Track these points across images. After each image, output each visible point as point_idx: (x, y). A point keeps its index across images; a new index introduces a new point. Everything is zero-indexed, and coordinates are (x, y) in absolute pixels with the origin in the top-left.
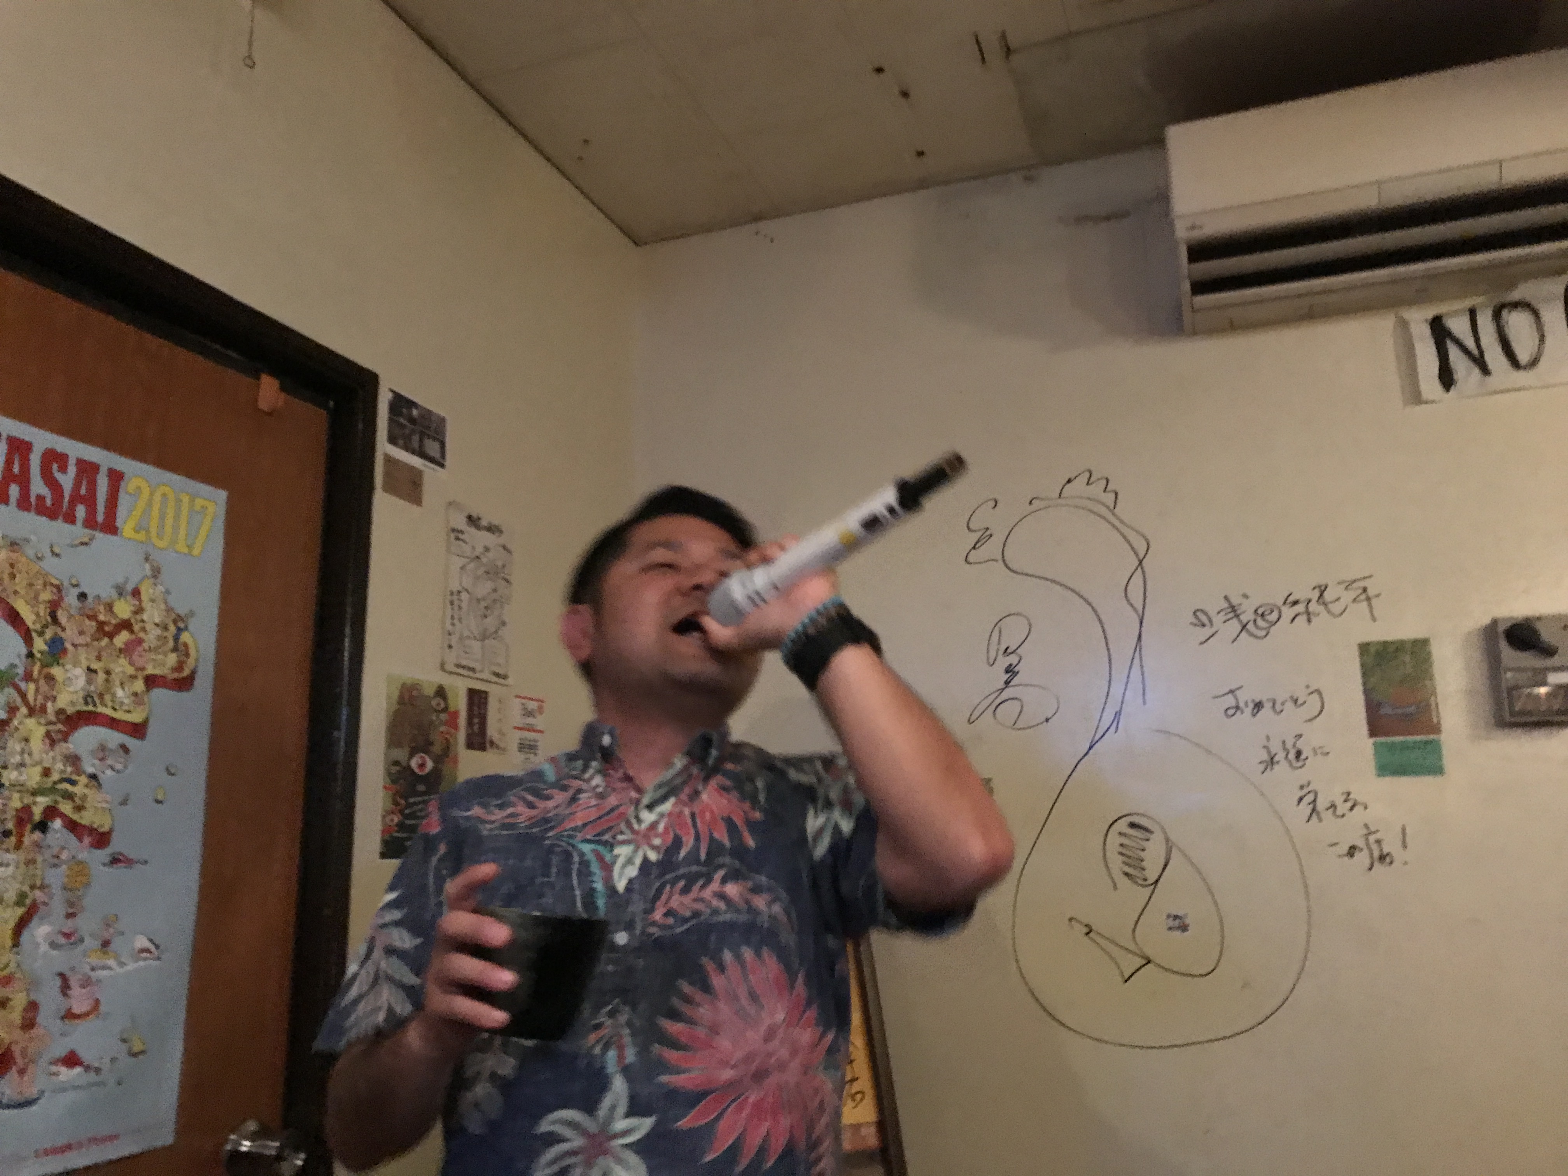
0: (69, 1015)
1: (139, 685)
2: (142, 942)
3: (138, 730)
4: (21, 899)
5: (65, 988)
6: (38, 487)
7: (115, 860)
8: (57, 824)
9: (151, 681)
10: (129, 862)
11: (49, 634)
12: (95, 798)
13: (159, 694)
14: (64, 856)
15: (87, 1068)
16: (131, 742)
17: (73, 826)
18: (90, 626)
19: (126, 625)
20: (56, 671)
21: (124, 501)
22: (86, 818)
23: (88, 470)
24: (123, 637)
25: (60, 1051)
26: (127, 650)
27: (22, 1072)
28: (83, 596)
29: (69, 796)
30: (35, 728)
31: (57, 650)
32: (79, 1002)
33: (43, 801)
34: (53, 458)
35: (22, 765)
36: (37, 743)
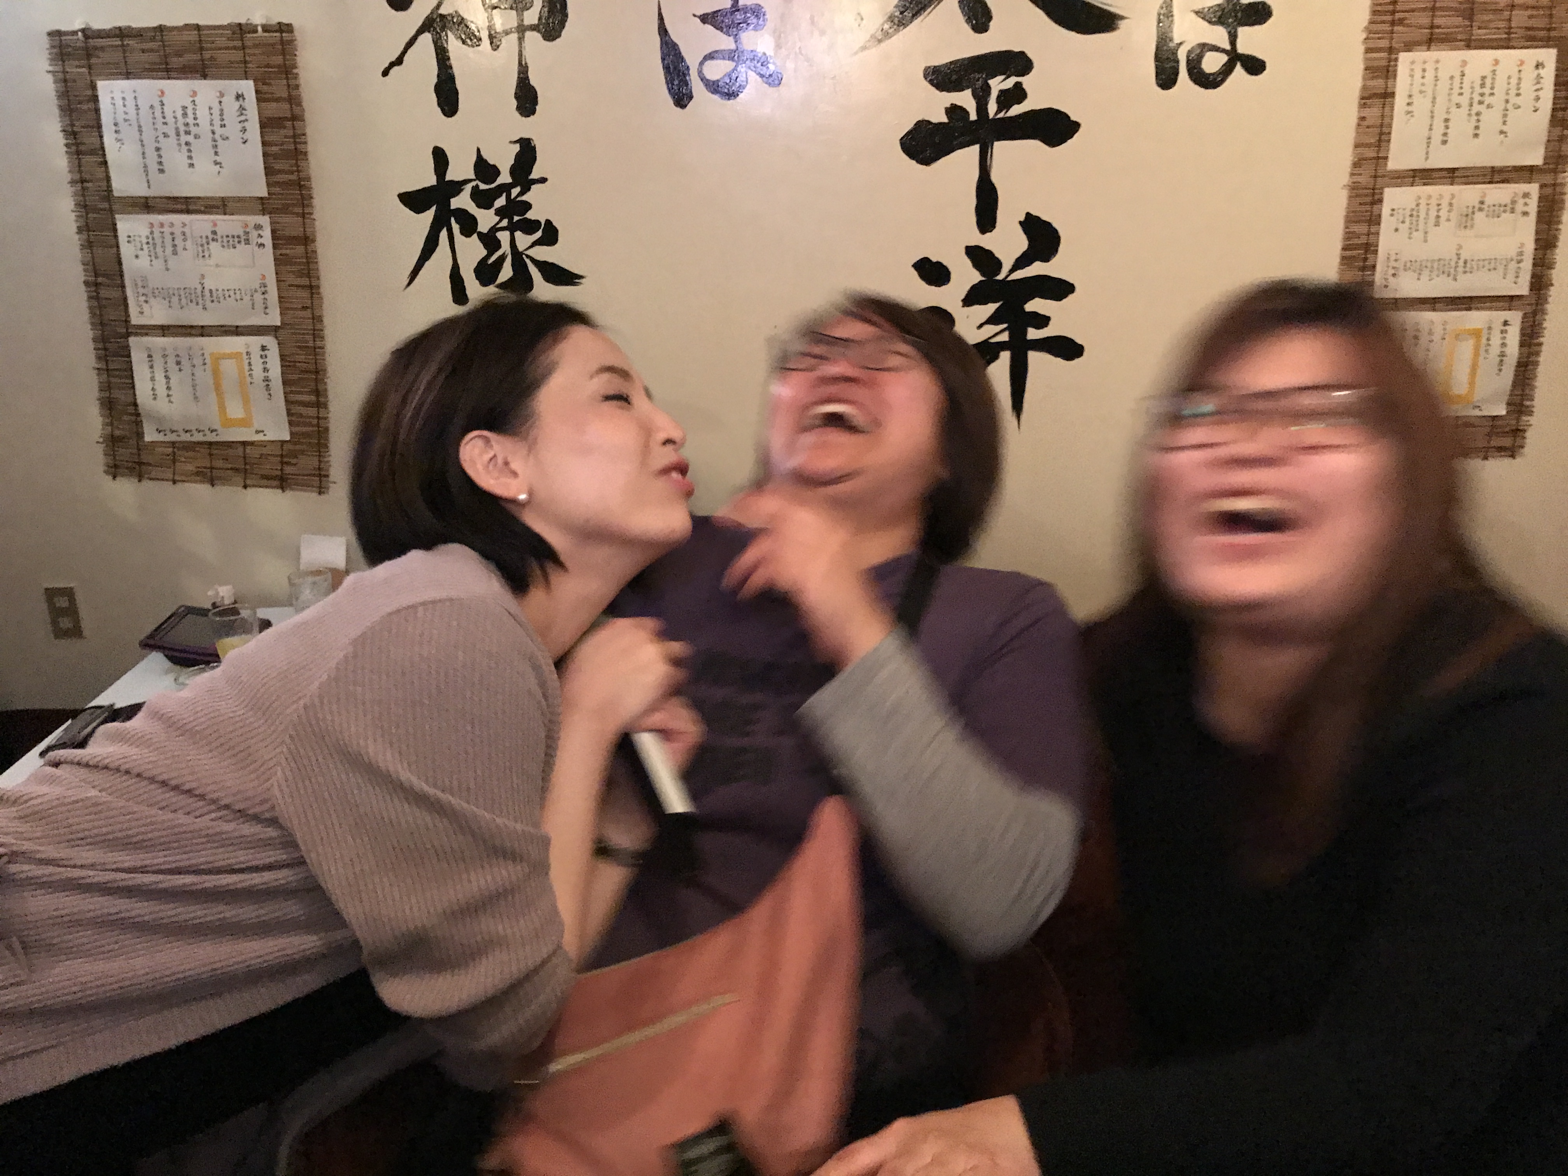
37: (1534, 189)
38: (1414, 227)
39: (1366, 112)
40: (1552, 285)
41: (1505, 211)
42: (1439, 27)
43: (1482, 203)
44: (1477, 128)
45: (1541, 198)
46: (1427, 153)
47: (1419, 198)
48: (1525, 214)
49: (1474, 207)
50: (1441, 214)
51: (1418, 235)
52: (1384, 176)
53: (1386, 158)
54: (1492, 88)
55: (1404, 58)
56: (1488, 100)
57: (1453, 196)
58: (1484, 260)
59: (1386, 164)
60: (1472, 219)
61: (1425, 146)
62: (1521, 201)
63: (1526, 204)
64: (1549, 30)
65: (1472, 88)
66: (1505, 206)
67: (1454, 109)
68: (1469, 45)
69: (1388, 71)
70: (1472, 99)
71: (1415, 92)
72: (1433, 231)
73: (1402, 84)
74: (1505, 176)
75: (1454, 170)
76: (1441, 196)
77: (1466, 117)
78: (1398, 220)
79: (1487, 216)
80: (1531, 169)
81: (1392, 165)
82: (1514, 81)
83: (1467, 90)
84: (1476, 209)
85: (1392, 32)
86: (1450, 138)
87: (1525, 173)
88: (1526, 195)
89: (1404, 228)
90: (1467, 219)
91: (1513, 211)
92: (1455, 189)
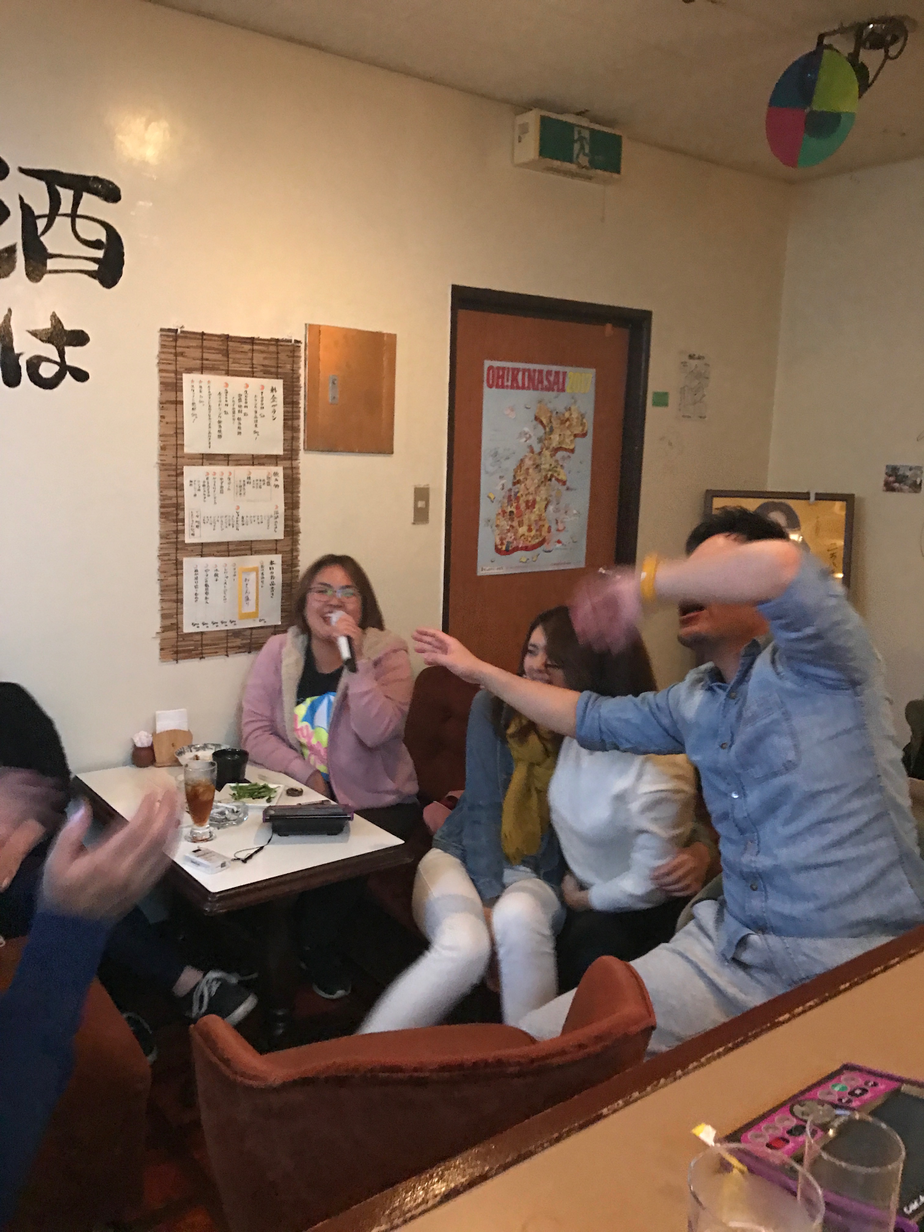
0: (558, 530)
1: (572, 438)
2: (575, 512)
3: (572, 451)
4: (546, 499)
5: (557, 523)
6: (545, 383)
7: (568, 489)
8: (553, 479)
9: (576, 436)
10: (572, 490)
11: (550, 426)
12: (562, 471)
13: (577, 439)
14: (556, 488)
15: (563, 545)
16: (571, 455)
17: (557, 480)
18: (559, 421)
19: (568, 420)
20: (552, 436)
21: (567, 380)
22: (560, 477)
23: (557, 373)
24: (568, 423)
25: (556, 539)
26: (569, 427)
27: (548, 543)
28: (557, 413)
29: (556, 471)
30: (547, 453)
31: (552, 431)
32: (561, 527)
33: (550, 473)
34: (549, 373)
35: (545, 464)
36: (548, 457)
37: (280, 470)
38: (206, 493)
39: (165, 413)
40: (300, 533)
41: (264, 484)
42: (207, 360)
43: (249, 478)
44: (239, 428)
45: (285, 476)
46: (210, 443)
47: (208, 474)
48: (277, 486)
49: (244, 481)
50: (223, 485)
51: (210, 500)
52: (183, 457)
53: (183, 445)
54: (246, 403)
55: (187, 378)
56: (244, 410)
57: (230, 473)
58: (254, 517)
59: (183, 449)
60: (244, 489)
61: (208, 439)
62: (273, 478)
63: (276, 480)
64: (278, 367)
65: (233, 401)
66: (264, 480)
67: (223, 415)
68: (228, 373)
69: (176, 386)
70: (234, 409)
71: (197, 402)
72: (220, 497)
73: (187, 396)
74: (261, 461)
75: (228, 455)
76: (223, 474)
77: (232, 421)
78: (195, 488)
79: (254, 487)
80: (277, 457)
81: (187, 450)
82: (259, 400)
83: (230, 402)
84: (246, 483)
85: (176, 360)
86: (223, 434)
87: (273, 459)
88: (276, 474)
89: (200, 494)
90: (241, 488)
91: (269, 484)
92: (231, 468)
